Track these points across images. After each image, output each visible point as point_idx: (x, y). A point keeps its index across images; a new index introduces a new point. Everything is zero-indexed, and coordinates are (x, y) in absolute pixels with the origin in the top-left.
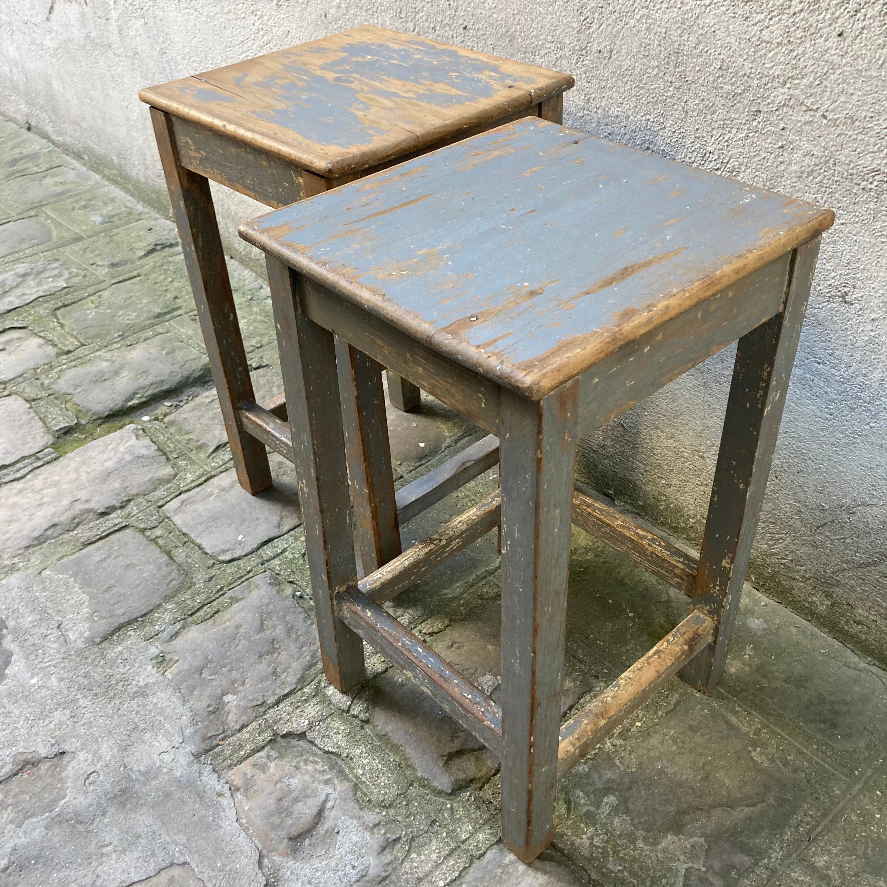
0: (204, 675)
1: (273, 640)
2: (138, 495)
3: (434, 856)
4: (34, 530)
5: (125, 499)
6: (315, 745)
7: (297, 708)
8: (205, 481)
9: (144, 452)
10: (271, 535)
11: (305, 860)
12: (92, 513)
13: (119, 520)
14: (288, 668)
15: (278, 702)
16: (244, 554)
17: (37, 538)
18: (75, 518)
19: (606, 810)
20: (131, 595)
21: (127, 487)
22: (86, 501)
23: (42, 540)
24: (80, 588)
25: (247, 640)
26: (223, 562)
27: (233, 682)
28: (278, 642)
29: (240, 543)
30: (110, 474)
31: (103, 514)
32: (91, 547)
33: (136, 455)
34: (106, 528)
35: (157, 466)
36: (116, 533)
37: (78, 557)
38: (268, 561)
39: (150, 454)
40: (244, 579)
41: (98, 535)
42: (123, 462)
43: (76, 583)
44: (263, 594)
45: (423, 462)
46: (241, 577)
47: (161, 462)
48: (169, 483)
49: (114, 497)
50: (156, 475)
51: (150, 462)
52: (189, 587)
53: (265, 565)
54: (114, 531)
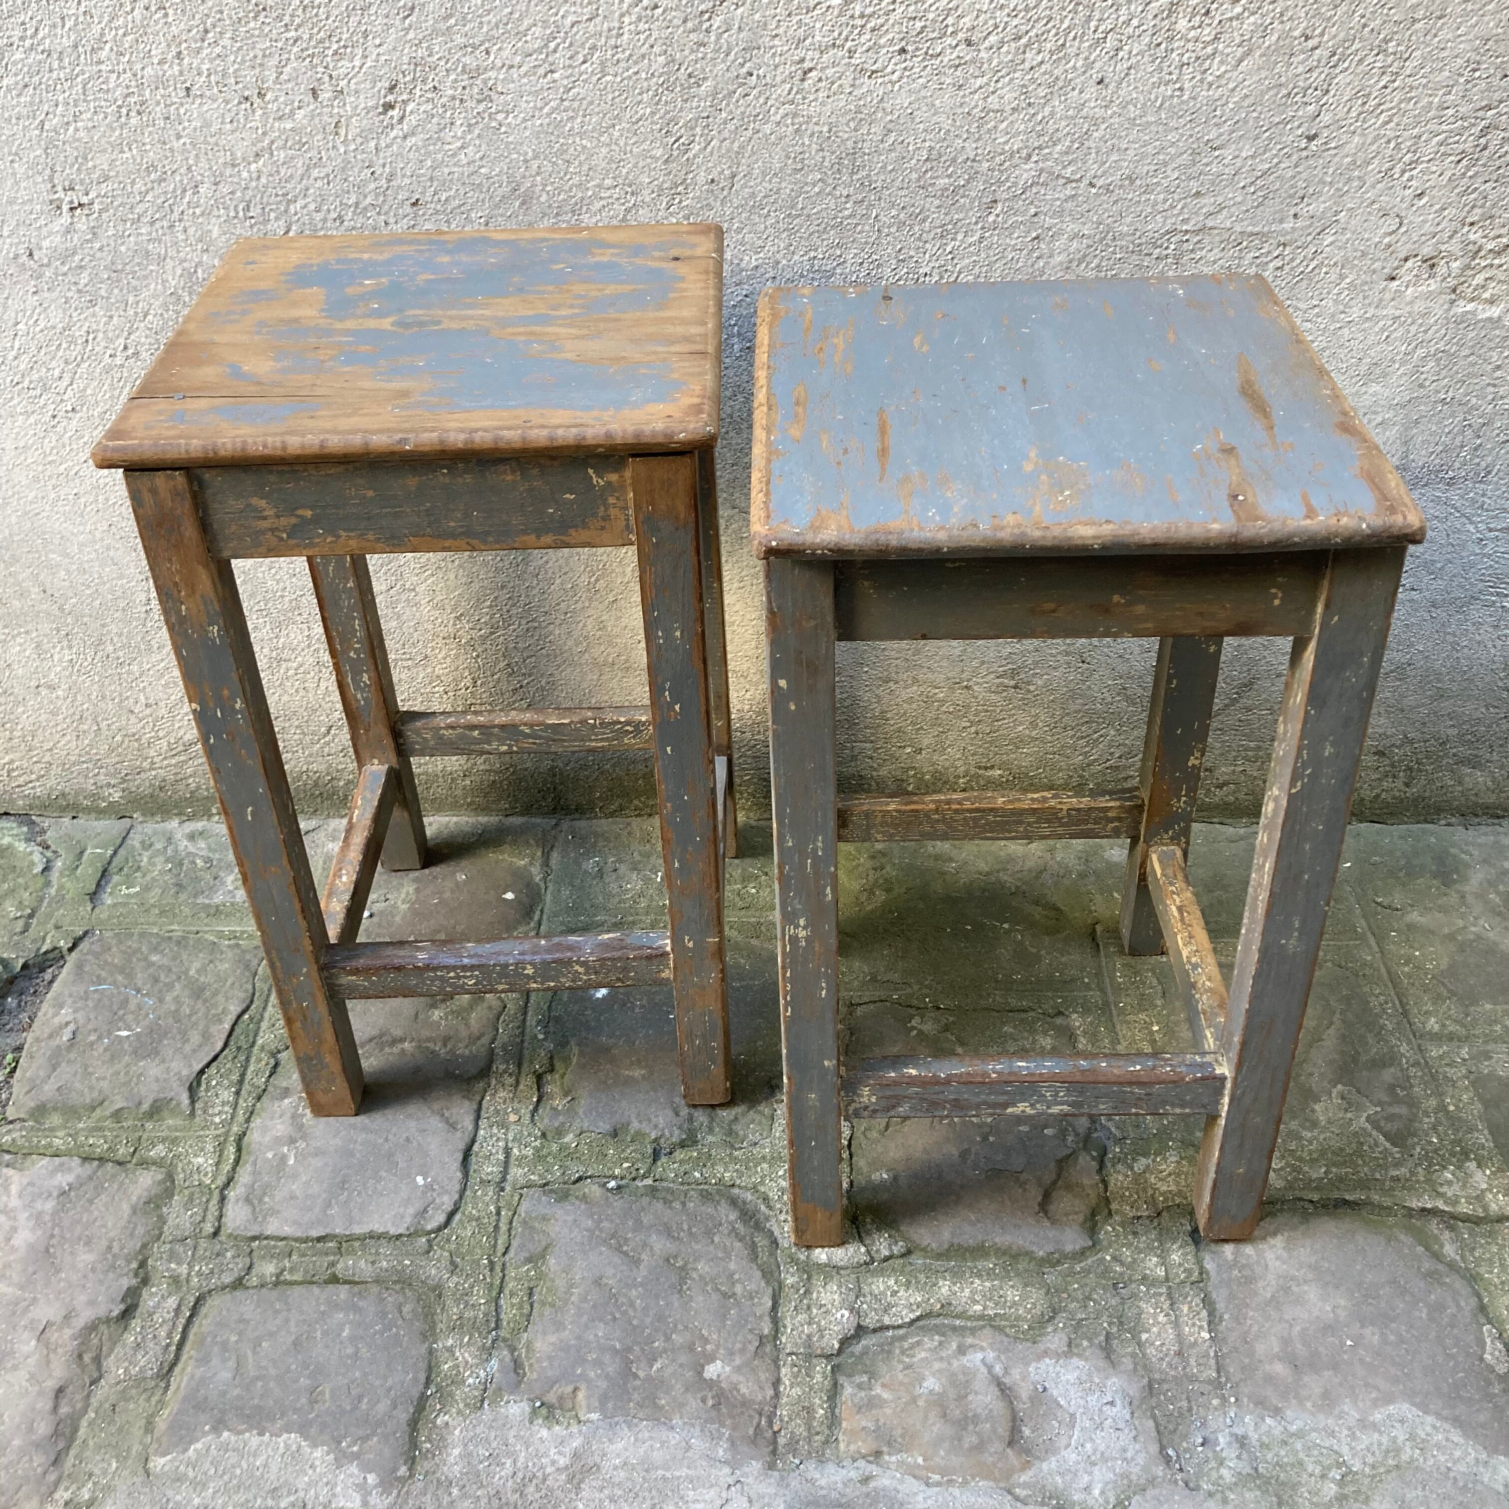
0: (641, 1374)
1: (668, 1260)
2: (144, 1246)
3: (1161, 1318)
4: (31, 1429)
5: (134, 1265)
6: (887, 1328)
7: (809, 1308)
8: (239, 1150)
9: (63, 1180)
10: (462, 1146)
11: (1050, 1449)
12: (103, 1328)
13: (172, 1302)
14: (732, 1275)
15: (776, 1322)
16: (457, 1197)
17: (56, 1433)
18: (80, 1356)
20: (365, 1375)
21: (110, 1248)
22: (67, 1317)
23: (67, 1431)
24: (261, 1434)
25: (635, 1286)
26: (439, 1229)
27: (691, 1348)
28: (675, 1257)
29: (429, 1187)
30: (47, 1251)
31: (127, 1314)
32: (184, 1369)
33: (55, 1194)
34: (166, 1328)
35: (116, 1186)
36: (197, 1321)
37: (185, 1399)
38: (504, 1179)
39: (78, 1177)
40: (503, 1227)
41: (168, 1345)
42: (47, 1218)
43: (241, 1432)
44: (570, 1218)
45: (536, 918)
46: (497, 1227)
47: (114, 1176)
48: (173, 1195)
49: (111, 1275)
50: (134, 1199)
51: (96, 1188)
52: (440, 1296)
53: (508, 1189)
54: (189, 1321)
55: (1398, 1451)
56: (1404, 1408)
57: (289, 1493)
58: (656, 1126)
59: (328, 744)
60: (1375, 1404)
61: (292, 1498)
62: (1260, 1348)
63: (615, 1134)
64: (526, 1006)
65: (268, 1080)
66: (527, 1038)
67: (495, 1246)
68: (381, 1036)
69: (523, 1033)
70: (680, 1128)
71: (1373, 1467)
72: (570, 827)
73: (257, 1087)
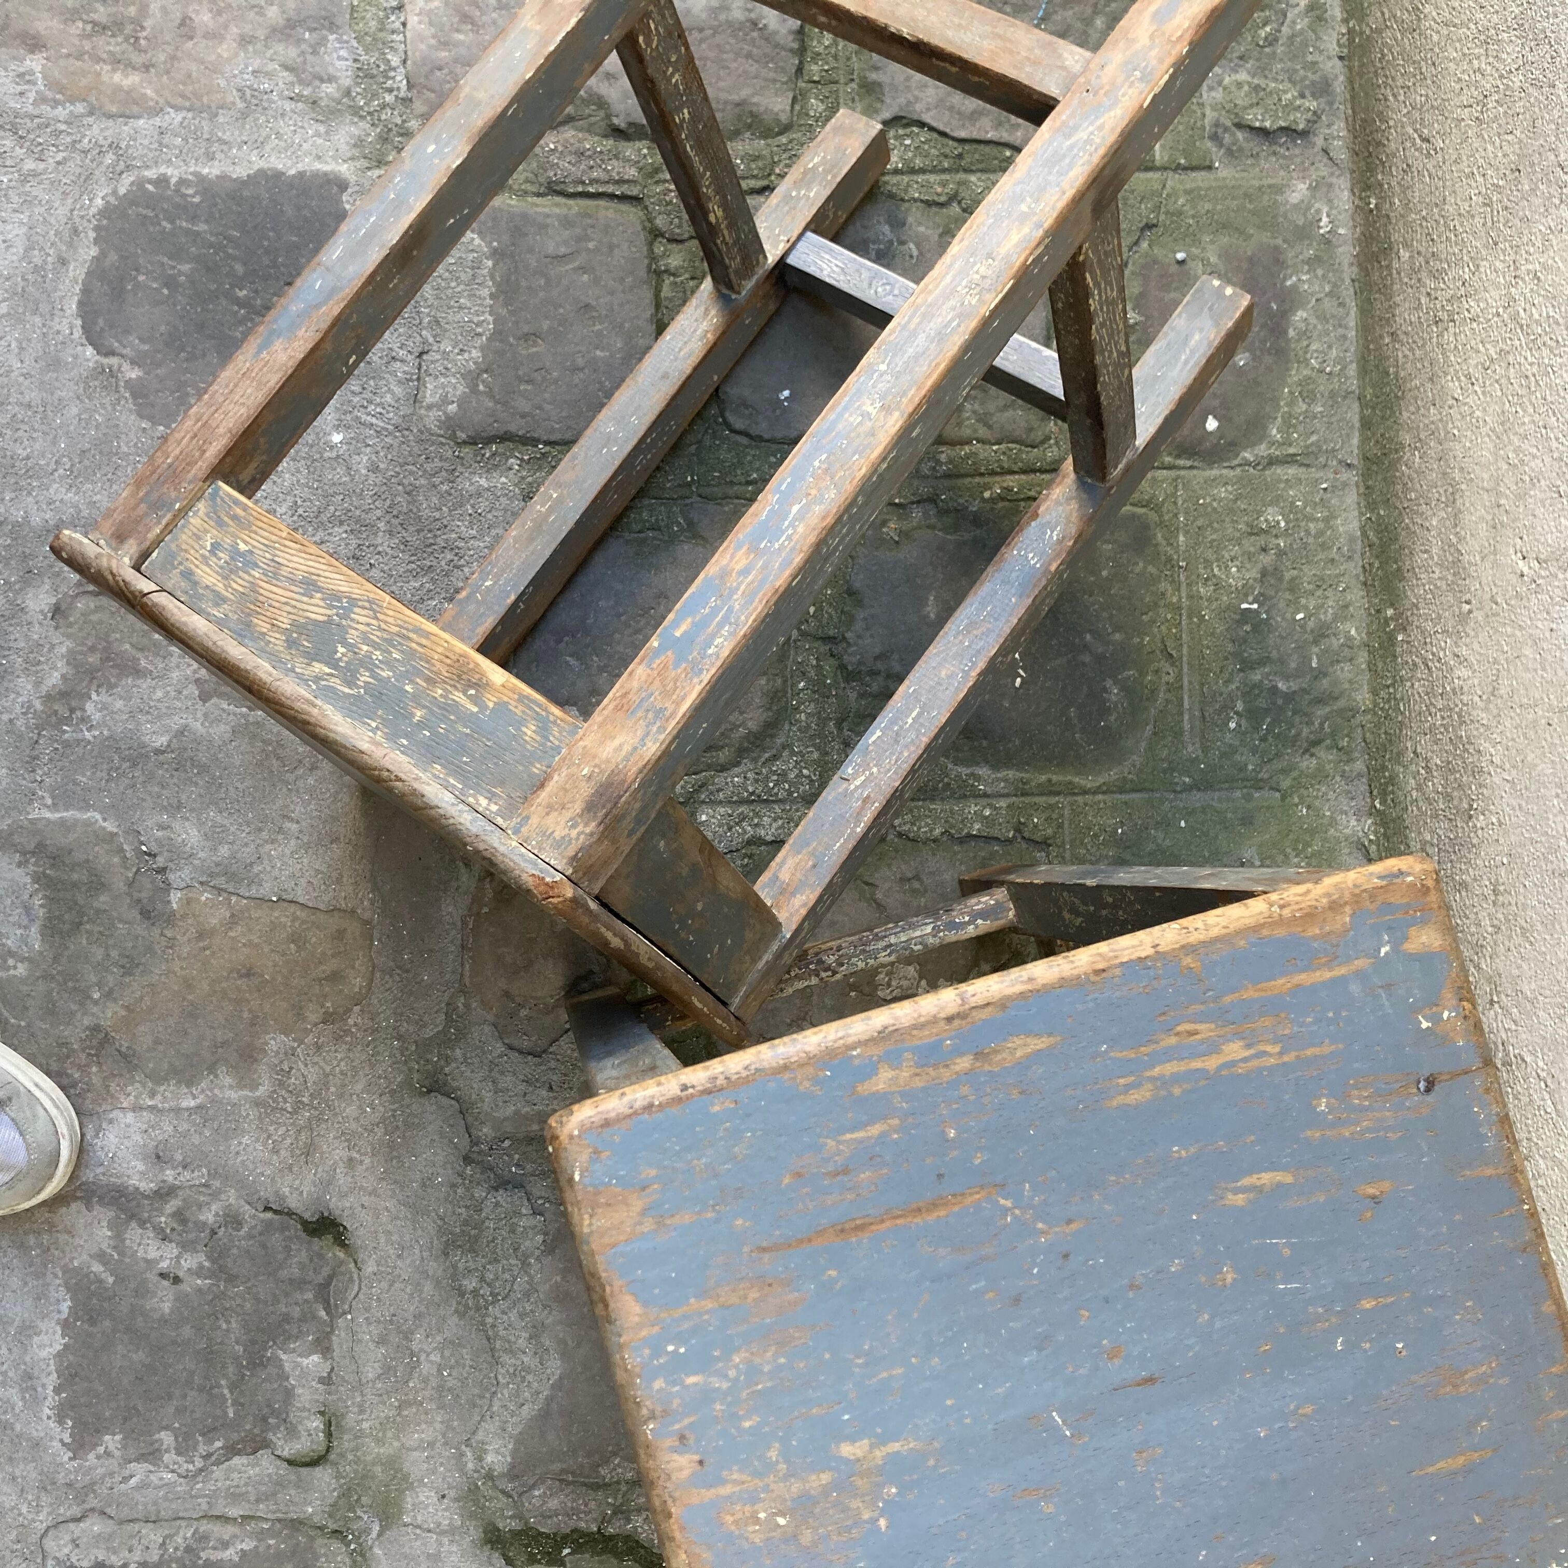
0: (562, 646)
12: (602, 113)
13: (632, 173)
16: (768, 435)
20: (556, 382)
24: (492, 296)
26: (729, 426)
29: (777, 404)
31: (618, 133)
32: (557, 205)
33: (753, 16)
34: (603, 176)
35: (772, 75)
36: (614, 204)
37: (526, 216)
39: (776, 33)
40: (731, 489)
41: (583, 183)
42: (722, 17)
43: (492, 278)
45: (1181, 462)
46: (732, 482)
47: (783, 70)
48: (765, 138)
50: (755, 100)
51: (765, 55)
54: (612, 196)
55: (511, 1352)
56: (555, 1368)
57: (435, 337)
58: (860, 637)
59: (1414, 144)
60: (562, 1342)
61: (431, 340)
63: (851, 593)
64: (1034, 471)
65: (915, 200)
66: (987, 479)
67: (709, 485)
69: (993, 473)
70: (860, 663)
71: (493, 1326)
72: (1345, 485)
73: (906, 191)
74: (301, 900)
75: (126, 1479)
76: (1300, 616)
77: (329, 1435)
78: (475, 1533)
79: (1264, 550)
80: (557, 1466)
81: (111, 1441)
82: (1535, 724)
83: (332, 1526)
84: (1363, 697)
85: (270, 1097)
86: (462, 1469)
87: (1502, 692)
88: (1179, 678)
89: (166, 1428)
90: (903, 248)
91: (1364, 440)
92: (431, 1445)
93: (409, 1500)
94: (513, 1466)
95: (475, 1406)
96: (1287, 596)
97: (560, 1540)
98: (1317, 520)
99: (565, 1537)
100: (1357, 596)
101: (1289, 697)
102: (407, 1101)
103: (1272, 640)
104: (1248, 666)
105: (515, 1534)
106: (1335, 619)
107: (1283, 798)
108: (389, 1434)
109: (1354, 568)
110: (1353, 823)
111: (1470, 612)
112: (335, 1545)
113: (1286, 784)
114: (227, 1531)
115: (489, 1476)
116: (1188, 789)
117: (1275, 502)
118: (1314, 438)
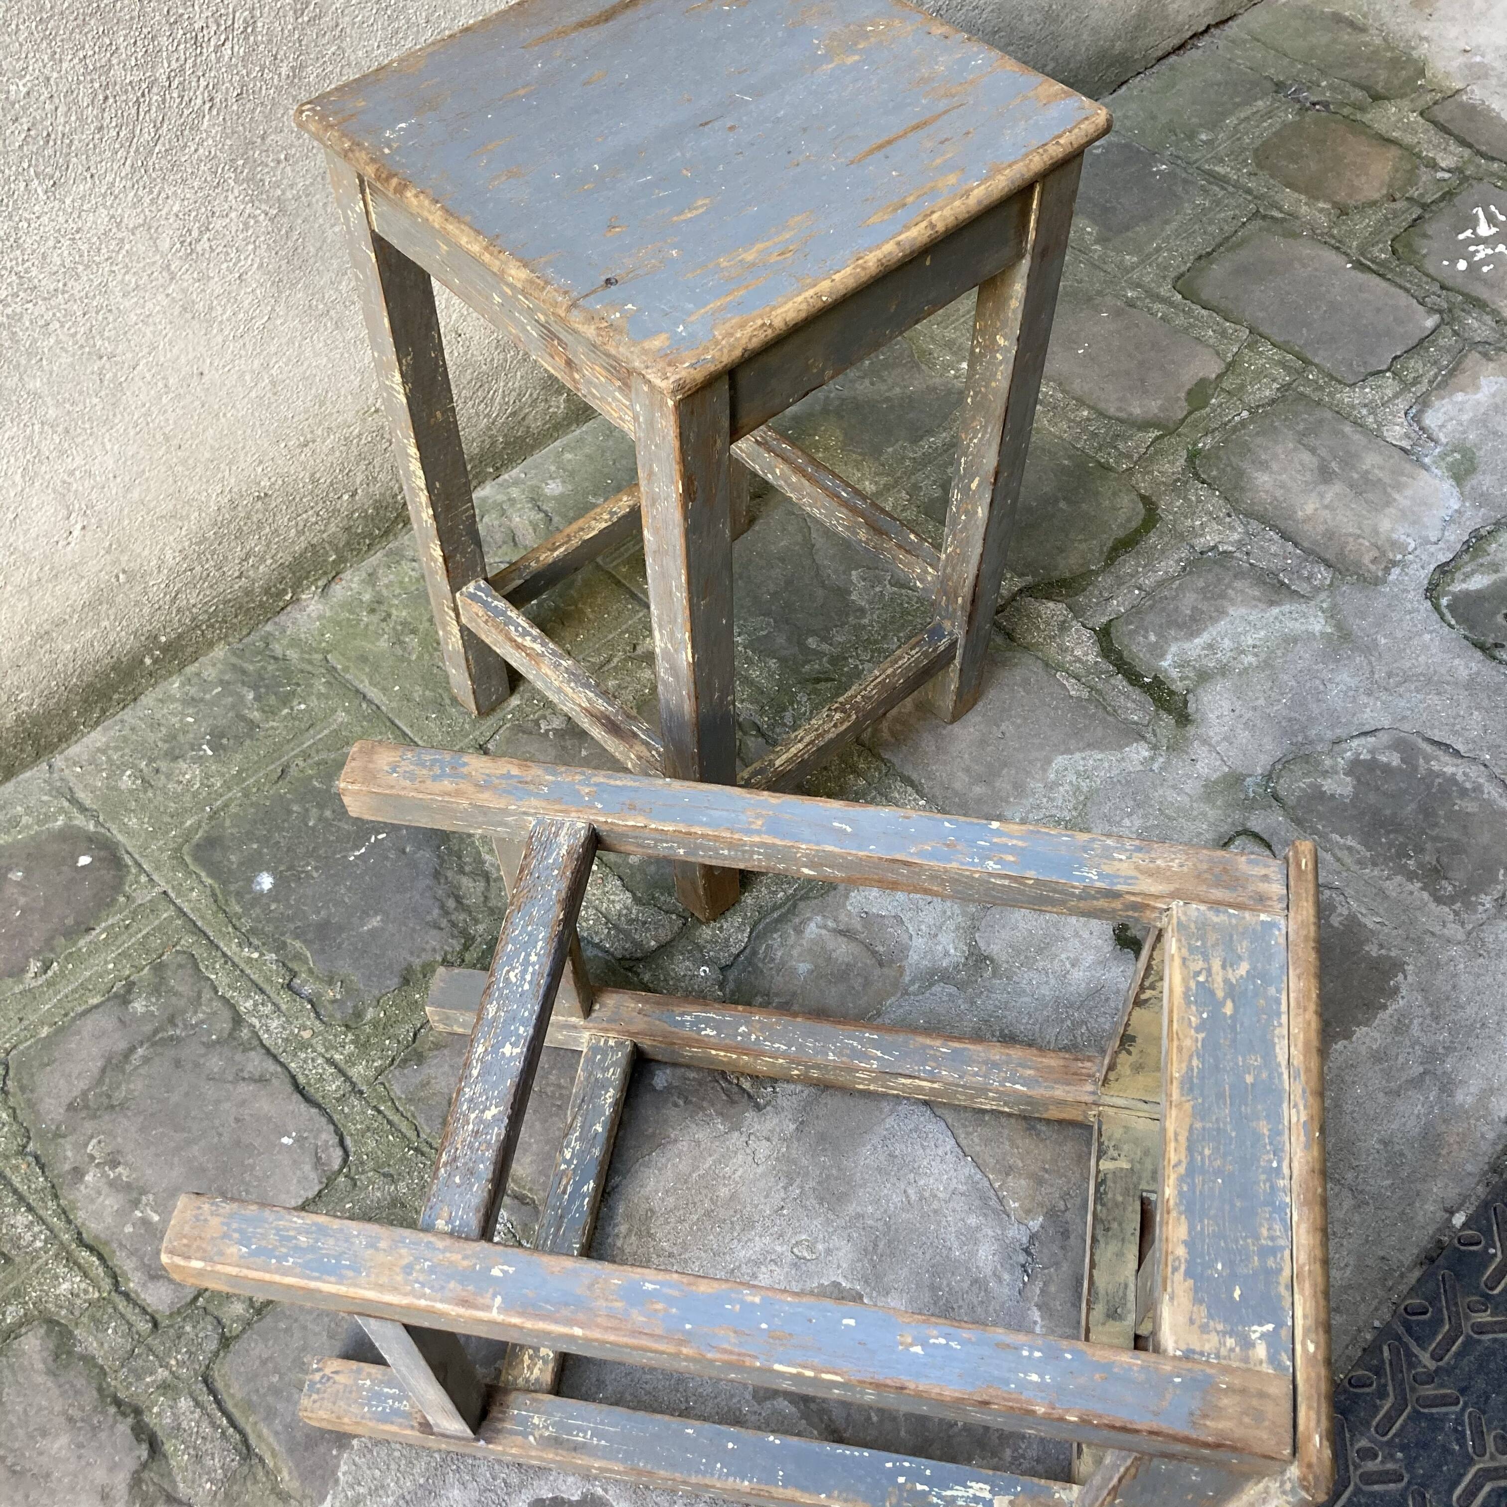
2: (100, 1390)
5: (112, 1410)
6: (738, 955)
8: (91, 1249)
10: (289, 1088)
11: (904, 949)
12: (145, 1475)
13: (184, 1403)
16: (332, 1128)
19: (825, 647)
21: (70, 1419)
22: (104, 1497)
26: (345, 1160)
29: (299, 1140)
30: (14, 1472)
31: (154, 1446)
32: (260, 1436)
34: (205, 1422)
35: (8, 1372)
36: (224, 1396)
37: (291, 1451)
38: (353, 1084)
40: (395, 1118)
41: (223, 1433)
44: (446, 1068)
45: (130, 862)
46: (389, 1122)
48: (71, 1333)
49: (103, 1436)
50: (40, 1366)
52: (403, 1205)
53: (364, 1088)
54: (218, 1402)
55: (1078, 788)
56: (1060, 760)
58: (434, 950)
60: (1044, 770)
62: (957, 785)
63: (406, 981)
64: (212, 942)
65: (46, 1178)
66: (242, 965)
67: (404, 1136)
68: (109, 1060)
69: (234, 965)
70: (453, 937)
71: (1075, 809)
72: (67, 760)
73: (43, 1189)
74: (953, 1142)
75: (1382, 924)
76: (190, 720)
77: (1231, 840)
78: (1191, 730)
79: (157, 771)
80: (1109, 718)
81: (1373, 950)
82: (184, 462)
83: (1275, 803)
84: (220, 652)
85: (1090, 1045)
86: (1168, 761)
87: (171, 507)
88: (296, 756)
89: (1332, 926)
90: (96, 1154)
91: (25, 767)
92: (1174, 787)
93: (1214, 777)
94: (1136, 741)
95: (1128, 782)
96: (181, 738)
97: (1147, 689)
98: (109, 759)
99: (1141, 687)
100: (148, 699)
101: (255, 688)
102: (1005, 965)
103: (222, 722)
104: (253, 725)
105: (1169, 712)
106: (177, 700)
107: (328, 652)
108: (1195, 813)
109: (127, 715)
110: (312, 607)
111: (124, 572)
112: (1282, 793)
113: (319, 656)
114: (1344, 855)
115: (1155, 748)
116: (370, 702)
117: (116, 788)
118: (45, 798)
